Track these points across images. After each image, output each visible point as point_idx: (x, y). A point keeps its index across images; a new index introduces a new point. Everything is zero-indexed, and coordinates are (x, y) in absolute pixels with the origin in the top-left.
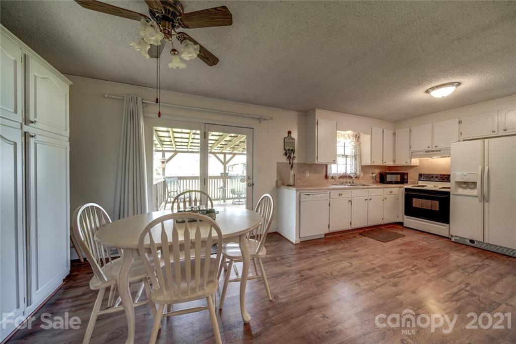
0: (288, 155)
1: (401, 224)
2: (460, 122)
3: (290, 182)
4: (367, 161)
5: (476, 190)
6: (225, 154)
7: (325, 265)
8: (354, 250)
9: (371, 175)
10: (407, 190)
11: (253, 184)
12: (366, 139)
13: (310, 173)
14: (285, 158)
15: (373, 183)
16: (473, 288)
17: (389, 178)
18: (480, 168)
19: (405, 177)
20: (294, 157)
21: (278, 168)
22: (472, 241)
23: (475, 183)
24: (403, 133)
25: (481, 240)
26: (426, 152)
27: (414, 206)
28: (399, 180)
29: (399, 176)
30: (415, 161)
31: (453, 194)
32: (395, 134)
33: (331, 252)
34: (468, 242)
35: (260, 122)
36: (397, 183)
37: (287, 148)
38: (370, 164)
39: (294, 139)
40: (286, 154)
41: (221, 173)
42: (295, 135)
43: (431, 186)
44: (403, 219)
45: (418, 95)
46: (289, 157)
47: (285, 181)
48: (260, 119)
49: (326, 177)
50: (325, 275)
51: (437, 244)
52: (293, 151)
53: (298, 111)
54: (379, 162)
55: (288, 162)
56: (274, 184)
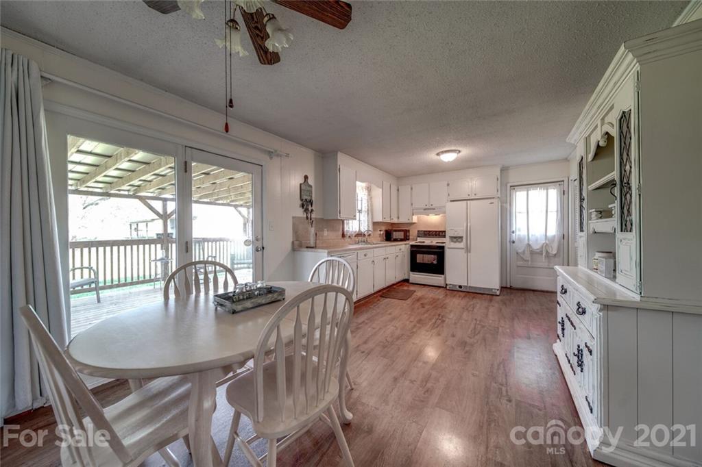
0: (305, 207)
1: (407, 281)
2: (448, 185)
3: (309, 243)
4: (379, 219)
5: (462, 244)
6: (165, 200)
7: (375, 334)
8: (388, 313)
9: (379, 232)
10: (412, 246)
11: (263, 248)
12: (377, 193)
13: (328, 231)
14: (302, 210)
15: (382, 241)
16: (480, 321)
17: (395, 235)
18: (465, 225)
19: (408, 234)
20: (312, 210)
21: (294, 224)
22: (460, 287)
23: (461, 238)
24: (405, 190)
25: (466, 285)
26: (425, 209)
27: (418, 261)
28: (403, 237)
29: (402, 233)
30: (415, 219)
31: (449, 248)
32: (398, 190)
33: (371, 319)
34: (458, 288)
35: (271, 158)
36: (401, 240)
37: (304, 197)
38: (381, 220)
39: (311, 186)
40: (303, 206)
41: (157, 235)
42: (311, 181)
43: (428, 241)
44: (409, 276)
45: (431, 156)
46: (306, 210)
47: (303, 242)
48: (271, 154)
49: (343, 236)
50: (382, 344)
51: (439, 294)
52: (311, 202)
53: (316, 151)
54: (388, 220)
55: (305, 216)
56: (289, 246)
